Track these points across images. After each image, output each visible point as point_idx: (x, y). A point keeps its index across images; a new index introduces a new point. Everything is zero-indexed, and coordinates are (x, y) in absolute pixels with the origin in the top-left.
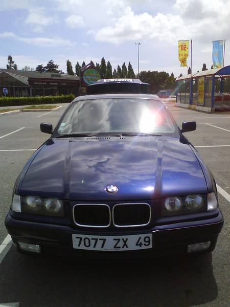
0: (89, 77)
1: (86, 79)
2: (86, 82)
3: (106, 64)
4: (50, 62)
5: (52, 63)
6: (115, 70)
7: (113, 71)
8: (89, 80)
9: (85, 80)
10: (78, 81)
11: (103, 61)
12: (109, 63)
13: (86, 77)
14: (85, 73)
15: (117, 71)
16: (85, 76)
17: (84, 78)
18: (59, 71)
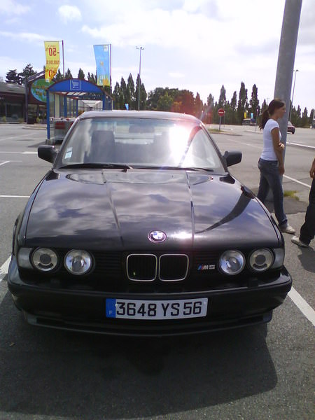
0: (42, 91)
1: (37, 92)
2: (37, 97)
4: (27, 67)
5: (30, 68)
6: (117, 84)
8: (40, 95)
9: (34, 95)
10: (24, 95)
15: (120, 85)
16: (34, 88)
17: (32, 91)
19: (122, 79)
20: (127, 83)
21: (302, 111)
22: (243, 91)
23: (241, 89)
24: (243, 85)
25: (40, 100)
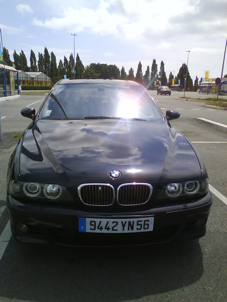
11: (46, 51)
12: (52, 54)
15: (63, 62)
19: (65, 58)
20: (68, 60)
23: (153, 64)
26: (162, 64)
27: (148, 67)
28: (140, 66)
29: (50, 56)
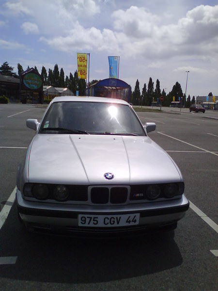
0: (30, 81)
1: (27, 83)
2: (27, 86)
3: (59, 70)
4: (4, 64)
5: (7, 65)
6: (67, 77)
7: (65, 78)
8: (29, 84)
9: (25, 83)
10: (18, 84)
11: (56, 67)
12: (62, 70)
13: (27, 81)
14: (26, 77)
15: (69, 77)
16: (26, 79)
17: (24, 81)
18: (14, 73)
19: (71, 74)
20: (74, 76)
21: (187, 97)
22: (151, 84)
23: (149, 82)
24: (151, 79)
25: (29, 87)
26: (158, 82)
27: (145, 84)
28: (138, 83)
29: (60, 72)
